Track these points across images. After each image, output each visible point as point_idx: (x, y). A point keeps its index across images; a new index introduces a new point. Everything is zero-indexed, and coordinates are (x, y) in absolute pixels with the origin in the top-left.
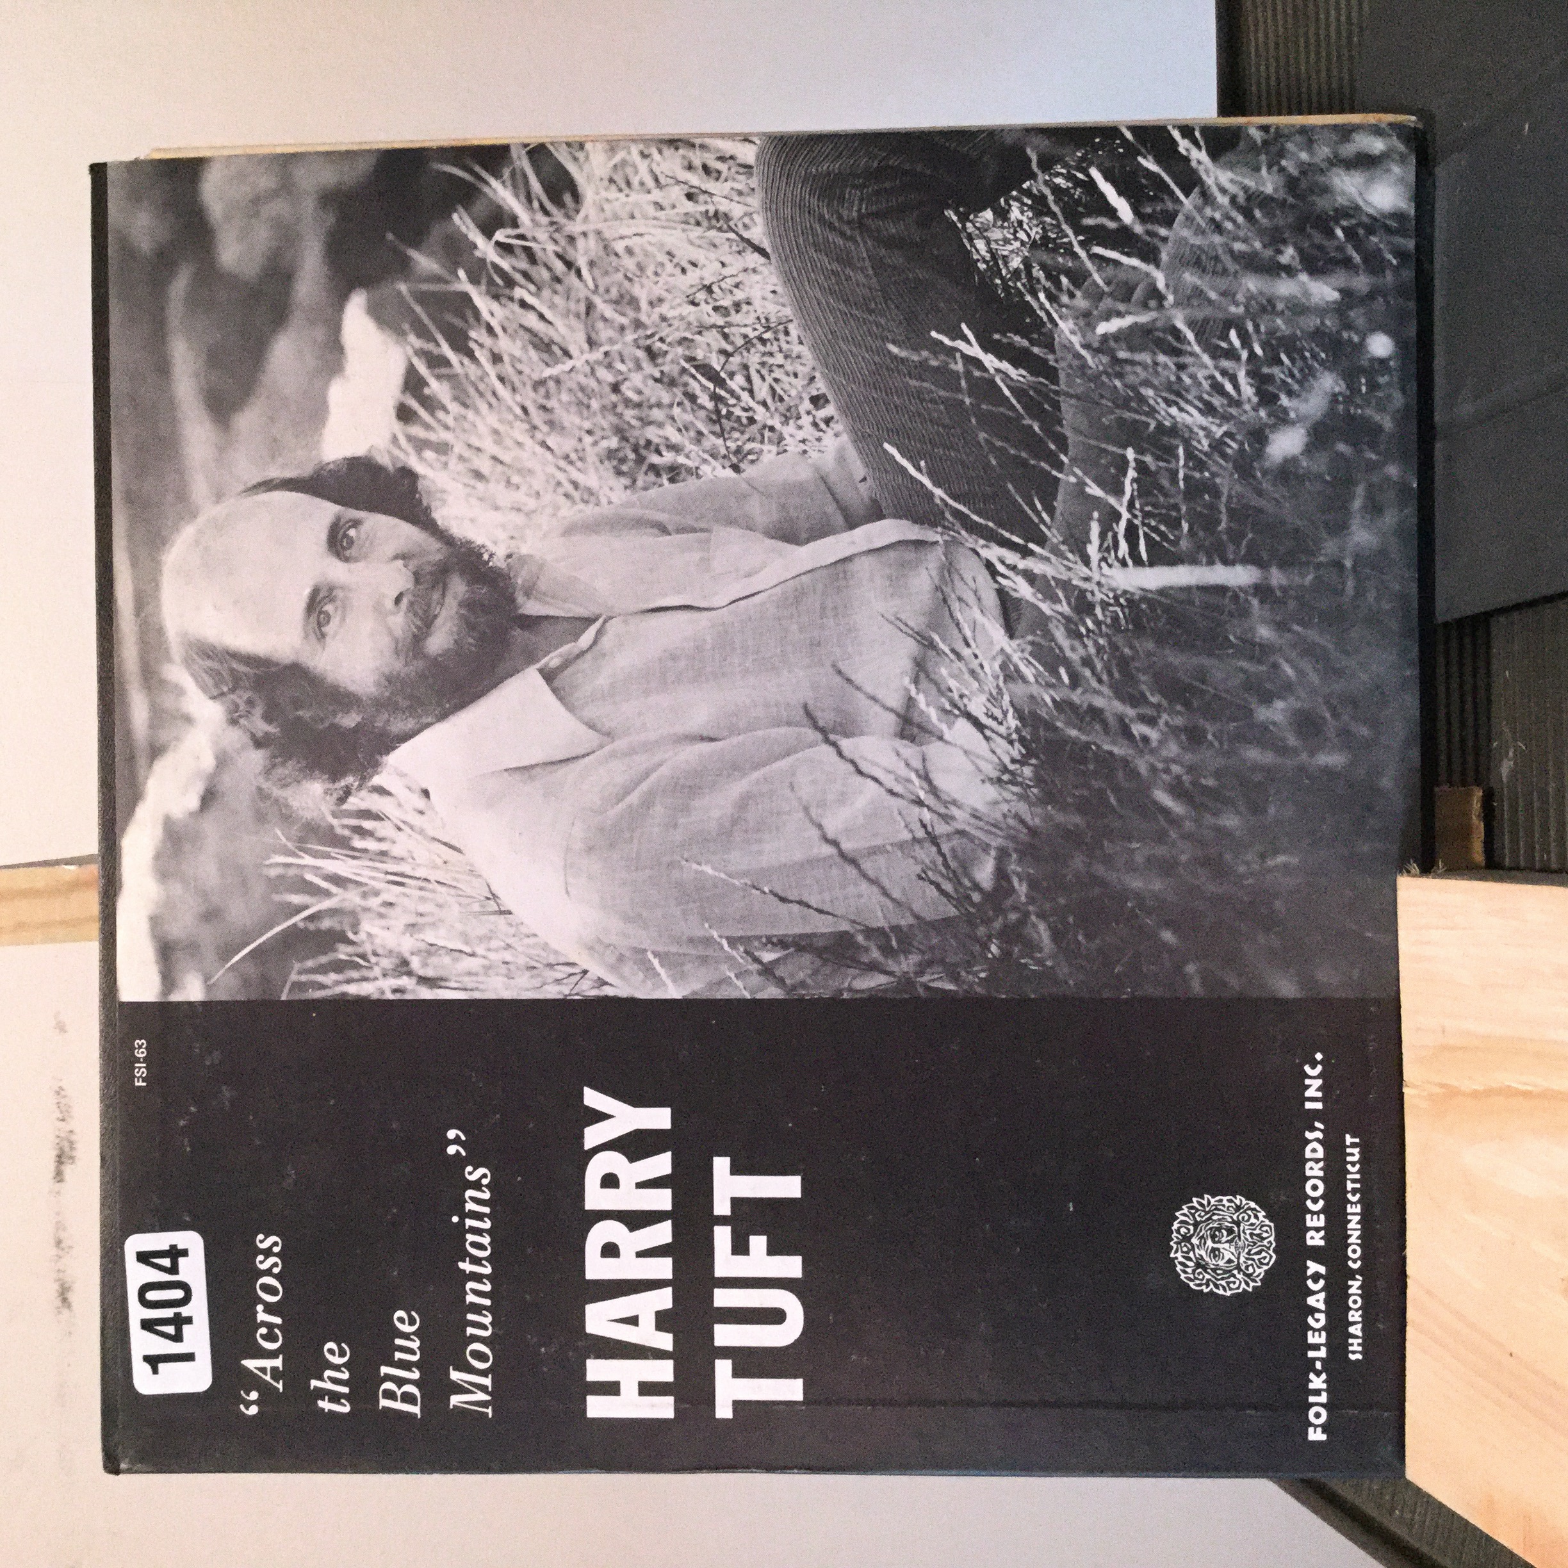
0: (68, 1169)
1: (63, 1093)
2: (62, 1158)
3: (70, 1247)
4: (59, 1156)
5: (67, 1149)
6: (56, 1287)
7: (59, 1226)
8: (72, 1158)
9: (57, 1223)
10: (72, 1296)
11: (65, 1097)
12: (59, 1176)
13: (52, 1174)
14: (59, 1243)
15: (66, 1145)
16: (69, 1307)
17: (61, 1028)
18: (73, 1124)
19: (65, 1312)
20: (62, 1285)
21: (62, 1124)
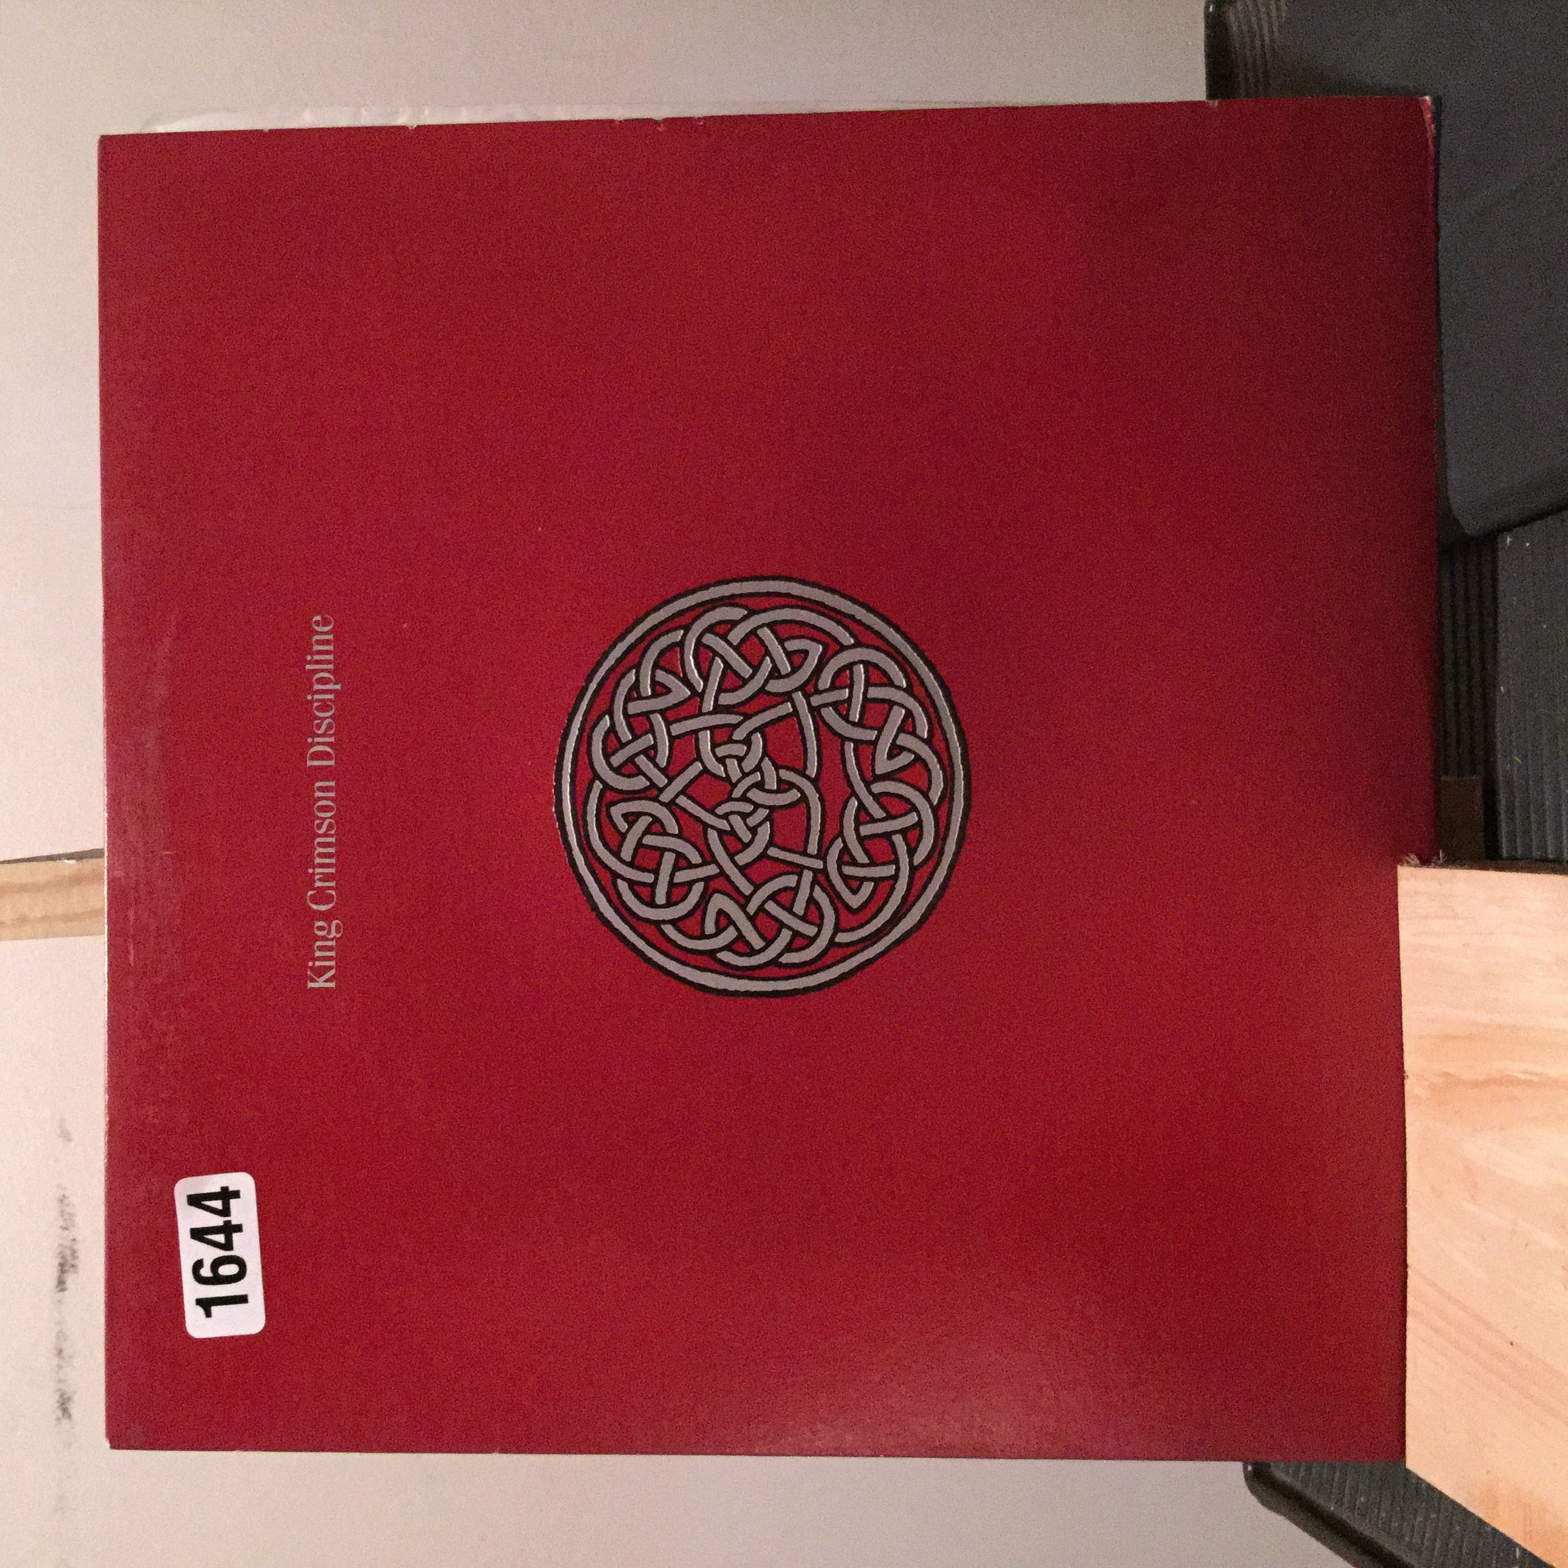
0: (70, 1279)
1: (66, 1202)
2: (66, 1266)
3: (71, 1357)
4: (62, 1265)
5: (69, 1258)
6: (57, 1396)
7: (61, 1336)
8: (73, 1266)
9: (60, 1331)
10: (73, 1408)
11: (68, 1205)
12: (61, 1284)
13: (56, 1283)
14: (60, 1352)
15: (68, 1252)
16: (70, 1417)
17: (66, 1136)
18: (75, 1233)
19: (65, 1422)
20: (61, 1396)
21: (66, 1232)
